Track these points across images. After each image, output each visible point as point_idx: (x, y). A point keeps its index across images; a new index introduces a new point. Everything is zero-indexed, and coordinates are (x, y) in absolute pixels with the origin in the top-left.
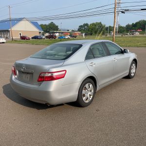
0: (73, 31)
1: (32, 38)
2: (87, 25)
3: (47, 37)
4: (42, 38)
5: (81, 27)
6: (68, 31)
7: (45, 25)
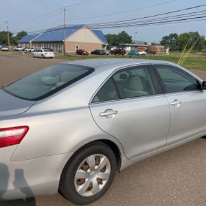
0: (153, 44)
1: (92, 53)
2: (175, 35)
3: (112, 52)
4: (104, 54)
5: (166, 38)
6: (146, 43)
7: (114, 35)
